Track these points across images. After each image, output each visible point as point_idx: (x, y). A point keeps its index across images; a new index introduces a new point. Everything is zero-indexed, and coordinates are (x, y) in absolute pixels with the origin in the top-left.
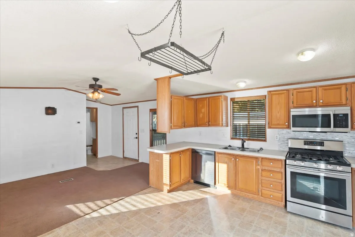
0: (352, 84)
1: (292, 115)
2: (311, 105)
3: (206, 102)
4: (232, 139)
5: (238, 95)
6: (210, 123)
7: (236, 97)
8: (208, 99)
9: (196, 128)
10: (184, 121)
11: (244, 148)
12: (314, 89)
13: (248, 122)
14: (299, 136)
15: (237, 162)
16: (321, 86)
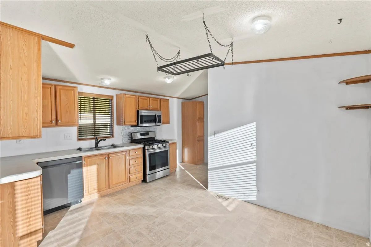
0: (161, 99)
1: (140, 115)
4: (79, 140)
6: (60, 121)
8: (53, 86)
11: (98, 147)
12: (149, 98)
13: (94, 122)
16: (151, 98)
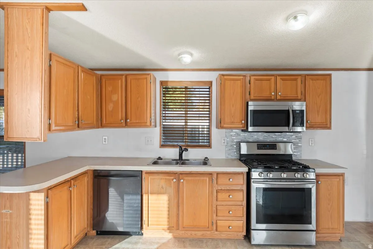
0: (307, 76)
1: (250, 110)
2: (270, 98)
3: (120, 83)
4: (162, 146)
5: (173, 77)
6: (128, 120)
7: (170, 79)
8: (124, 77)
9: (100, 129)
10: (78, 115)
11: (182, 160)
12: (273, 77)
13: (185, 122)
14: (249, 139)
15: (181, 184)
16: (280, 75)
